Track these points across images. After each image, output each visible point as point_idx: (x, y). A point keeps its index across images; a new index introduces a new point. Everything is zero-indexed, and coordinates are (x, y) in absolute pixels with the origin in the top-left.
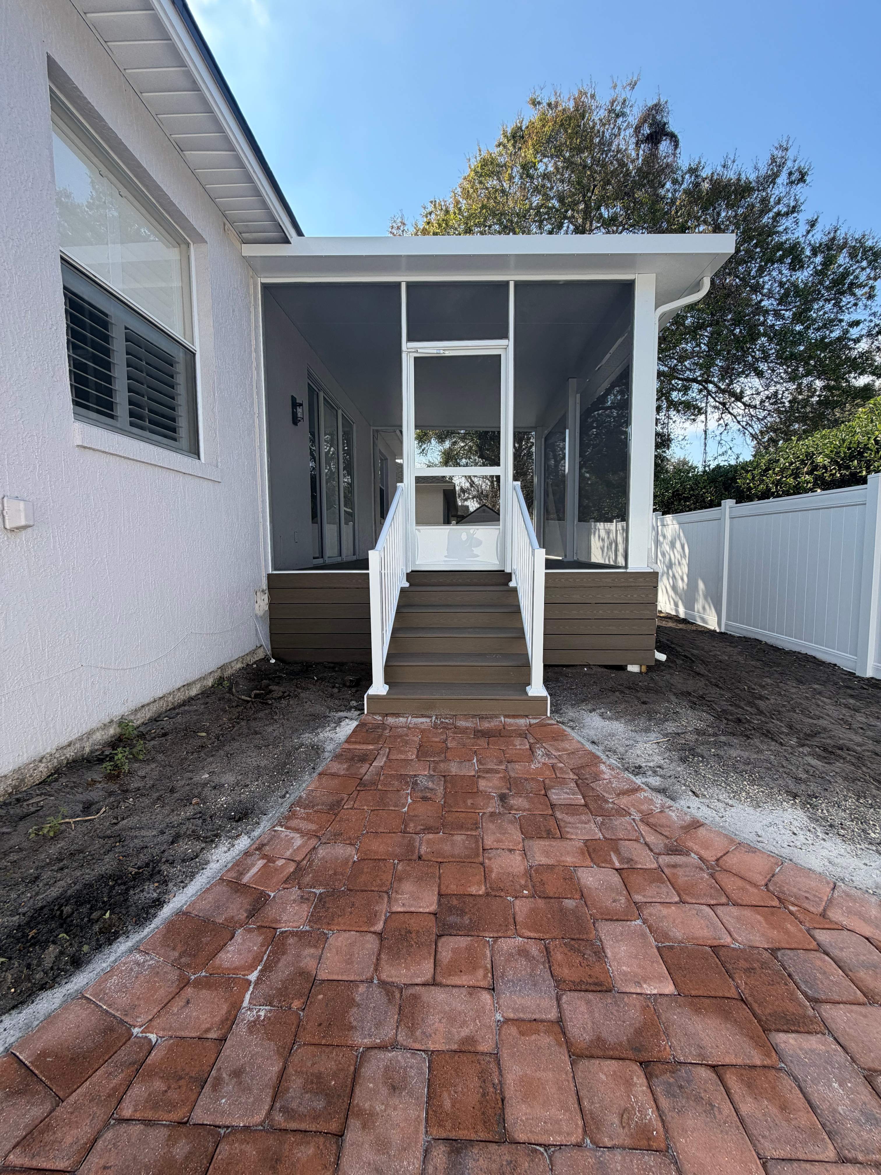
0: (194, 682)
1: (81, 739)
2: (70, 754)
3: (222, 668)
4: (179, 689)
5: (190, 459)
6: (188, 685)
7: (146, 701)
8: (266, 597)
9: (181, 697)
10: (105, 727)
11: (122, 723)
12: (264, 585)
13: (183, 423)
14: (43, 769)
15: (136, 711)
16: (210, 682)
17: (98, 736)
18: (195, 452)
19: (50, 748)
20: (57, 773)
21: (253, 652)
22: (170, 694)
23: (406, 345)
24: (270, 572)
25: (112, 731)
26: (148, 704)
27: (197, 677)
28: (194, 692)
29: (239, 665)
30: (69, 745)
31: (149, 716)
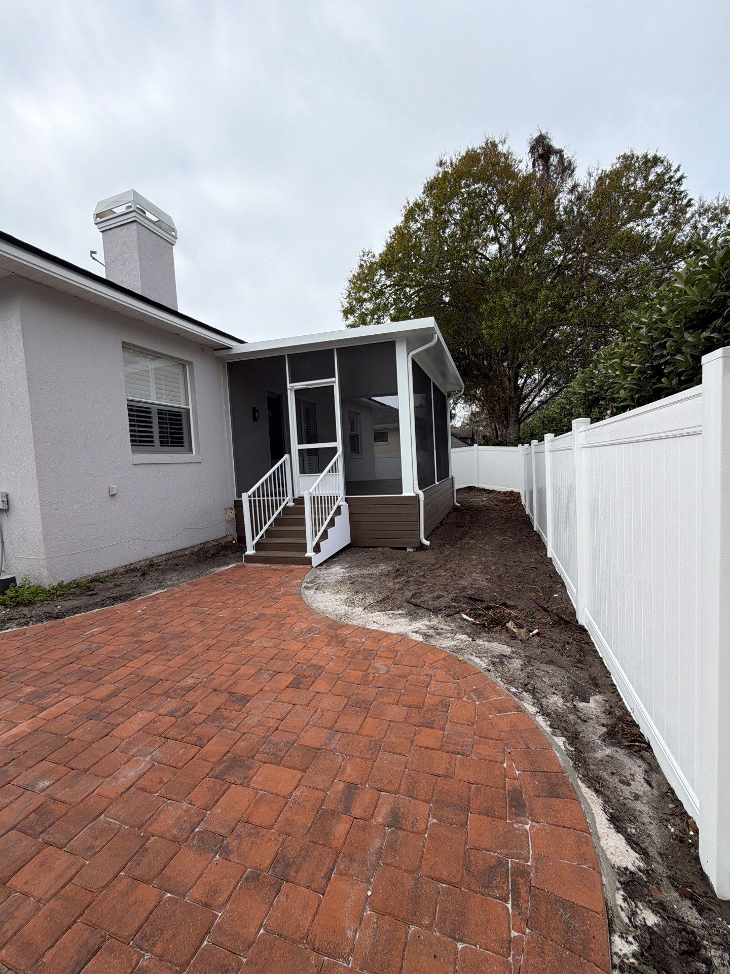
0: (187, 548)
1: (135, 563)
2: (132, 567)
3: (204, 543)
5: (188, 455)
6: (184, 549)
8: (233, 511)
11: (151, 560)
12: (233, 506)
13: (185, 440)
16: (196, 549)
17: (142, 563)
18: (191, 450)
19: (125, 564)
20: (127, 572)
21: (224, 537)
22: (174, 552)
23: (289, 385)
24: (236, 499)
27: (189, 546)
28: (187, 552)
29: (214, 543)
30: (131, 564)
31: (164, 559)
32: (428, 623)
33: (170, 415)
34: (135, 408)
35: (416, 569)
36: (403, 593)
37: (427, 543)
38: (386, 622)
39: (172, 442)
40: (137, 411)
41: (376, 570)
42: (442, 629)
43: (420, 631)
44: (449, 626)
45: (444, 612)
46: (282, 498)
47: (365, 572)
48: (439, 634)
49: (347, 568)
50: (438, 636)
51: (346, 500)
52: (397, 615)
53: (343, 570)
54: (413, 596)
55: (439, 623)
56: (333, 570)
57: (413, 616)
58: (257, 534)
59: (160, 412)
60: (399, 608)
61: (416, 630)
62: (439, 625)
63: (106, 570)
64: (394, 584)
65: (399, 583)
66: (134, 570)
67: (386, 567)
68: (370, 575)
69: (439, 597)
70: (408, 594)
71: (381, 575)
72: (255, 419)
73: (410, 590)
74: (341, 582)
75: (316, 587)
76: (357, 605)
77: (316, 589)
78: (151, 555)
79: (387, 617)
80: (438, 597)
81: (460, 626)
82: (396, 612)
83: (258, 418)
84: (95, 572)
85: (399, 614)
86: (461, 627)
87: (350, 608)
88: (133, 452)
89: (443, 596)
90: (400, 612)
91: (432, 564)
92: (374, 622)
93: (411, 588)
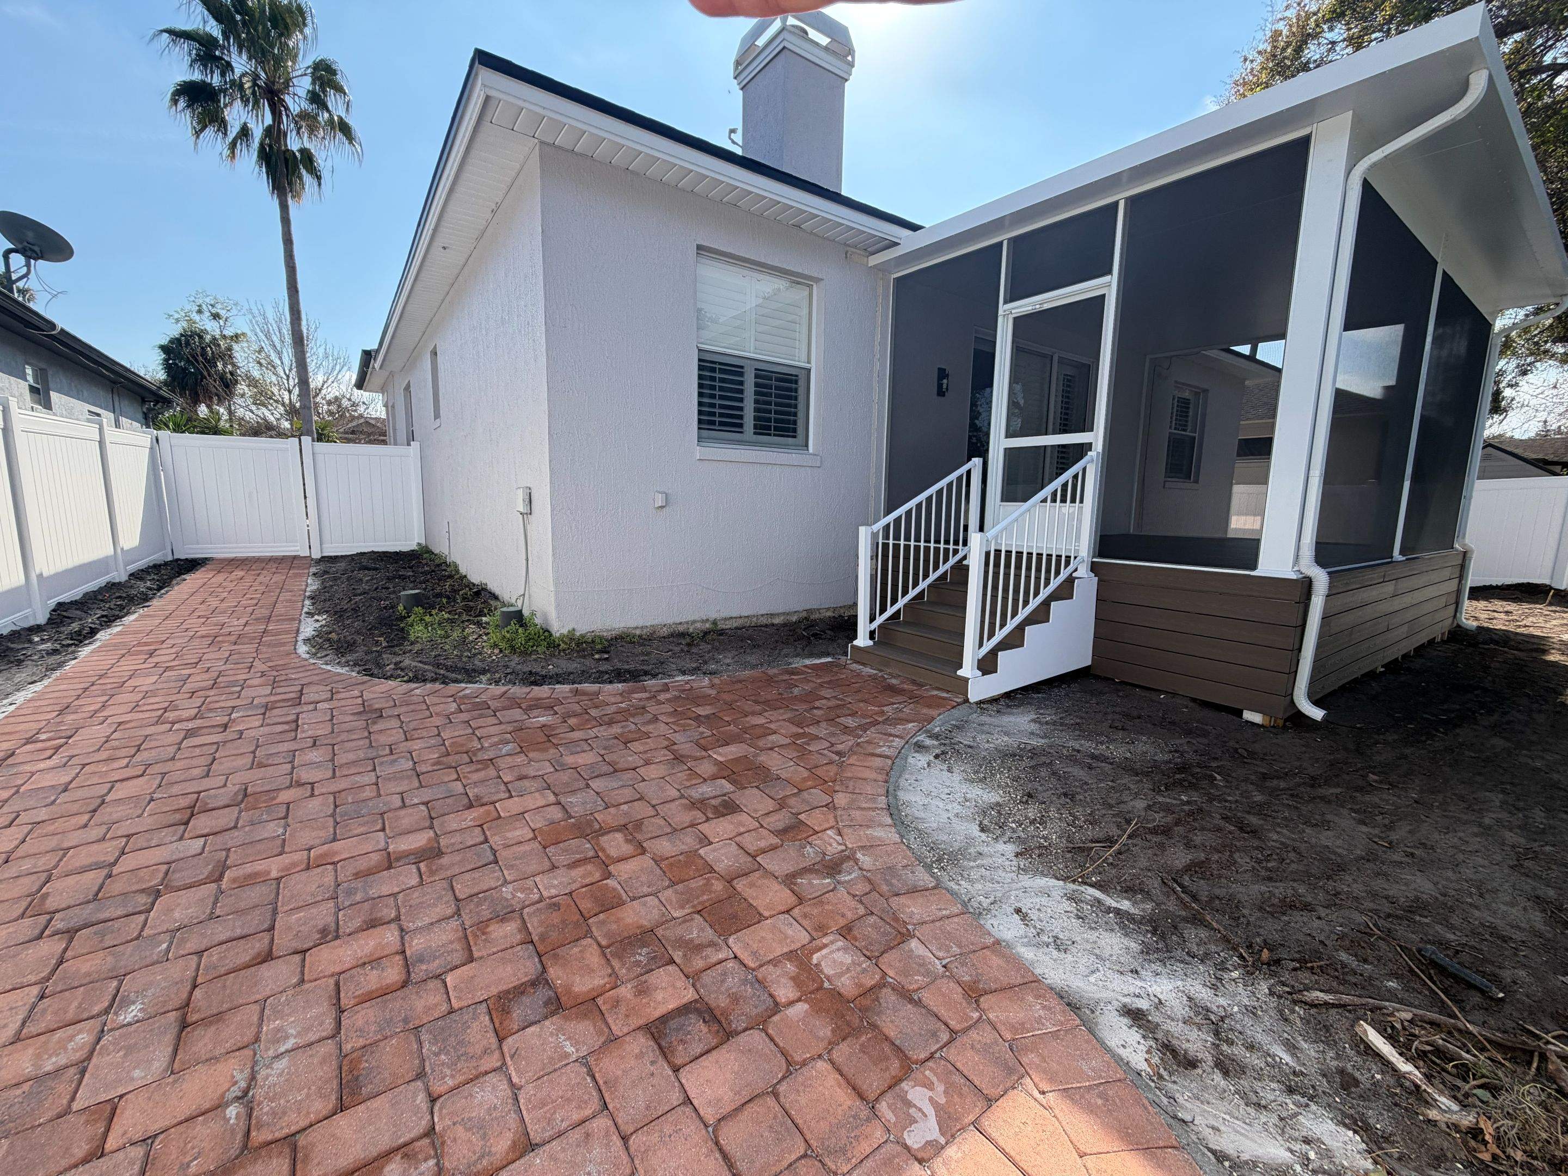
0: (778, 615)
1: (687, 623)
2: (681, 628)
4: (762, 615)
5: (799, 453)
6: (772, 615)
7: (734, 615)
9: (764, 621)
10: (703, 621)
14: (665, 632)
15: (726, 619)
16: (794, 618)
17: (698, 625)
18: (805, 445)
19: (670, 621)
21: (849, 606)
23: (1002, 308)
25: (707, 625)
26: (736, 618)
28: (776, 621)
29: (829, 614)
30: (681, 623)
31: (735, 625)
32: (1204, 995)
33: (778, 380)
34: (718, 366)
35: (1246, 780)
36: (1161, 846)
37: (1317, 714)
38: (1056, 927)
39: (776, 429)
40: (722, 371)
41: (1118, 751)
42: (1251, 1047)
43: (1155, 1017)
44: (1291, 1048)
45: (1286, 976)
46: (951, 547)
47: (1087, 746)
48: (1225, 1066)
49: (1047, 723)
50: (1218, 1077)
51: (1094, 568)
52: (1109, 910)
53: (1034, 727)
54: (1194, 868)
55: (1252, 1011)
56: (1012, 719)
57: (1163, 937)
58: (883, 610)
59: (759, 374)
60: (1129, 890)
61: (1143, 1004)
62: (1248, 1021)
63: (640, 624)
64: (1149, 807)
65: (1167, 809)
66: (682, 635)
67: (1152, 750)
68: (1093, 757)
69: (1292, 907)
70: (1179, 857)
71: (1127, 767)
72: (941, 393)
73: (1189, 845)
74: (1009, 755)
75: (938, 751)
76: (1008, 834)
77: (937, 757)
78: (713, 615)
79: (1071, 907)
80: (1288, 906)
81: (1342, 1072)
82: (1110, 902)
83: (947, 389)
84: (622, 625)
85: (1118, 912)
86: (1347, 1082)
87: (983, 836)
88: (700, 439)
89: (1307, 907)
90: (1125, 905)
91: (1313, 778)
92: (1018, 911)
93: (1198, 839)
